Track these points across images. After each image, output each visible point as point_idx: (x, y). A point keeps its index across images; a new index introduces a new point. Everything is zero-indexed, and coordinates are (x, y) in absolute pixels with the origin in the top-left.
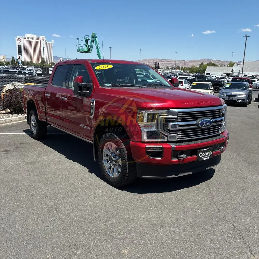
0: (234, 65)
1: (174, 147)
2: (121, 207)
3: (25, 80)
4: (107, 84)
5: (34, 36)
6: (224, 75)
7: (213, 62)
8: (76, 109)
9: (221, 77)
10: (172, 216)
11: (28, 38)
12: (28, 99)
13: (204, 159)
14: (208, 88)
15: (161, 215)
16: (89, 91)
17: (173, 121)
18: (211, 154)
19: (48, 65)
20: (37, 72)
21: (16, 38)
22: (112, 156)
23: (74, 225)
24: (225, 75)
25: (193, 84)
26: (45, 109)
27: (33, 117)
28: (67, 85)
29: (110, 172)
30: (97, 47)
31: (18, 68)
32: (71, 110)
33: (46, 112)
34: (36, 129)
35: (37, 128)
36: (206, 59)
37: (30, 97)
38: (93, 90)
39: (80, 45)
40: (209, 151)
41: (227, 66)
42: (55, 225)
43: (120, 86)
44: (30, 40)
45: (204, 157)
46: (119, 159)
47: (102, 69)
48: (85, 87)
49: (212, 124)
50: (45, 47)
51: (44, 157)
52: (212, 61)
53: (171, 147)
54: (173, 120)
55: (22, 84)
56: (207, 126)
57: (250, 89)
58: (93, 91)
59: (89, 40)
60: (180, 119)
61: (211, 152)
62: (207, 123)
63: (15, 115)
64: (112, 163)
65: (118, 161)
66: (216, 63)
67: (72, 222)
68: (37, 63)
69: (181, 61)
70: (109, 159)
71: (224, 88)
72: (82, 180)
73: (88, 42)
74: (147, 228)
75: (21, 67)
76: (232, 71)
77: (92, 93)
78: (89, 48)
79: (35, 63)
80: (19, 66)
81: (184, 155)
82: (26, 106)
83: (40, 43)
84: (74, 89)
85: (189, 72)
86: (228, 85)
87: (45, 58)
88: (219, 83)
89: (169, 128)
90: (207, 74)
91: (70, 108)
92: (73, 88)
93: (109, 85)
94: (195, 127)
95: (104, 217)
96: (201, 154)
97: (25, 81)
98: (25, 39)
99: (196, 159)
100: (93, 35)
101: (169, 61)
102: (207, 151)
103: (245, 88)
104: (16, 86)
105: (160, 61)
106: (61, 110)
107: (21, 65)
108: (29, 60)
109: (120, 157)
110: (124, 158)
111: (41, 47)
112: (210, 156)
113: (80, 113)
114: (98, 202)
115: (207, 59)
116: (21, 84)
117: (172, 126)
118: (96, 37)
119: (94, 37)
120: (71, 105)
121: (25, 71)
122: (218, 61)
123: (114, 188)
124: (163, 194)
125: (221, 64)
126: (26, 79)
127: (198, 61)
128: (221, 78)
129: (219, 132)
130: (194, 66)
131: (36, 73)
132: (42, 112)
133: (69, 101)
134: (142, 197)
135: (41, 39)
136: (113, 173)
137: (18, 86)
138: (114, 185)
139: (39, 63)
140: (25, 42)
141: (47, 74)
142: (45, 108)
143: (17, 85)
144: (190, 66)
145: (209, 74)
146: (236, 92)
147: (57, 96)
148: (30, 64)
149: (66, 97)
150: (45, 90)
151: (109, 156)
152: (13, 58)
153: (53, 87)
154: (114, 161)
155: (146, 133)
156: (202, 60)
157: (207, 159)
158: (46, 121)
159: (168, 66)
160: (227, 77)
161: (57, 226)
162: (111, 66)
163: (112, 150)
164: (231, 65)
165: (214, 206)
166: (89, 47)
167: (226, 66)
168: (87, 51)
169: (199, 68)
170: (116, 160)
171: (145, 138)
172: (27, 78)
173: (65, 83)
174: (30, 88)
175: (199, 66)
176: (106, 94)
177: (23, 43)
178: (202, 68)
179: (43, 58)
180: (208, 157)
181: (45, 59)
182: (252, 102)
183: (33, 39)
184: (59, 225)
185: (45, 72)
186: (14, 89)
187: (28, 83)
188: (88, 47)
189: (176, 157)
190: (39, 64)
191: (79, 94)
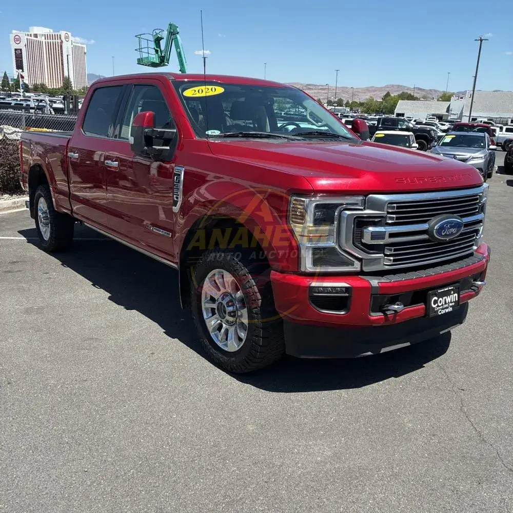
0: (452, 97)
1: (377, 285)
2: (250, 427)
3: (26, 122)
4: (212, 131)
5: (47, 31)
6: (432, 118)
7: (409, 92)
8: (136, 187)
9: (426, 122)
10: (373, 454)
11: (36, 36)
12: (32, 162)
13: (440, 312)
14: (407, 145)
15: (348, 452)
16: (168, 148)
17: (375, 224)
18: (457, 300)
19: (77, 92)
20: (55, 106)
21: (11, 35)
22: (224, 302)
23: (136, 484)
24: (434, 118)
25: (377, 136)
26: (69, 186)
27: (42, 204)
28: (117, 133)
29: (220, 338)
30: (179, 55)
31: (15, 98)
32: (125, 188)
33: (70, 193)
34: (49, 230)
35: (51, 228)
36: (396, 86)
37: (34, 158)
38: (179, 145)
39: (143, 50)
40: (452, 293)
41: (438, 100)
42: (89, 483)
43: (242, 137)
44: (39, 39)
45: (441, 307)
46: (242, 311)
47: (198, 95)
48: (160, 138)
49: (463, 230)
50: (70, 53)
51: (67, 296)
52: (407, 89)
53: (369, 286)
54: (376, 220)
55: (20, 131)
56: (452, 234)
57: (492, 147)
58: (178, 148)
59: (163, 38)
60: (391, 218)
61: (456, 295)
62: (452, 227)
63: (5, 195)
64: (224, 317)
65: (239, 314)
66: (416, 95)
67: (133, 474)
68: (55, 87)
69: (347, 88)
70: (216, 308)
71: (440, 145)
72: (152, 354)
73: (159, 43)
74: (319, 491)
75: (21, 94)
76: (448, 110)
77: (177, 152)
78: (162, 57)
79: (50, 87)
80: (18, 93)
81: (398, 305)
82: (26, 177)
83: (61, 46)
84: (133, 143)
85: (362, 112)
86: (448, 139)
87: (70, 77)
88: (424, 134)
89: (367, 240)
90: (398, 115)
91: (122, 183)
92: (131, 140)
93: (217, 133)
94: (425, 237)
95: (209, 459)
96: (435, 300)
97: (28, 123)
98: (30, 38)
99: (422, 313)
100: (171, 28)
101: (321, 89)
102: (447, 294)
103: (482, 144)
104: (8, 134)
105: (305, 88)
106: (104, 187)
107: (22, 90)
108: (39, 82)
109: (243, 306)
110: (254, 308)
111: (62, 54)
112: (453, 304)
113: (144, 195)
114: (193, 415)
115: (399, 86)
116: (17, 130)
117: (375, 236)
118: (178, 33)
119: (173, 33)
120: (125, 178)
121: (29, 103)
122: (419, 89)
123: (229, 376)
124: (343, 392)
125: (427, 96)
126: (28, 118)
127: (380, 89)
128: (426, 124)
129: (472, 249)
130: (371, 100)
131: (51, 107)
132: (61, 192)
133: (122, 168)
134: (298, 401)
135: (63, 38)
136: (227, 339)
137: (12, 133)
138: (229, 368)
139: (60, 87)
140: (30, 44)
141: (75, 110)
142: (69, 183)
143: (10, 132)
144: (363, 98)
145: (403, 115)
146: (465, 152)
147: (96, 158)
148: (39, 89)
149: (115, 161)
150: (68, 144)
151: (217, 303)
152: (5, 76)
153: (85, 137)
154: (230, 313)
155: (311, 252)
156: (387, 87)
157: (447, 310)
158: (72, 213)
159: (319, 97)
160: (437, 122)
161: (94, 486)
162: (220, 90)
163: (225, 287)
164: (446, 98)
165: (468, 424)
166: (163, 55)
167: (436, 100)
168: (158, 62)
169: (382, 102)
170: (234, 312)
171: (308, 265)
172: (31, 118)
173: (112, 127)
174: (35, 139)
175: (382, 99)
176: (211, 155)
177: (25, 45)
178: (388, 104)
179: (67, 76)
180: (451, 307)
181: (72, 79)
182: (494, 174)
183: (46, 36)
184: (100, 484)
185: (71, 106)
186: (4, 140)
187: (35, 129)
188: (160, 54)
189: (381, 309)
190: (59, 89)
191: (146, 155)
